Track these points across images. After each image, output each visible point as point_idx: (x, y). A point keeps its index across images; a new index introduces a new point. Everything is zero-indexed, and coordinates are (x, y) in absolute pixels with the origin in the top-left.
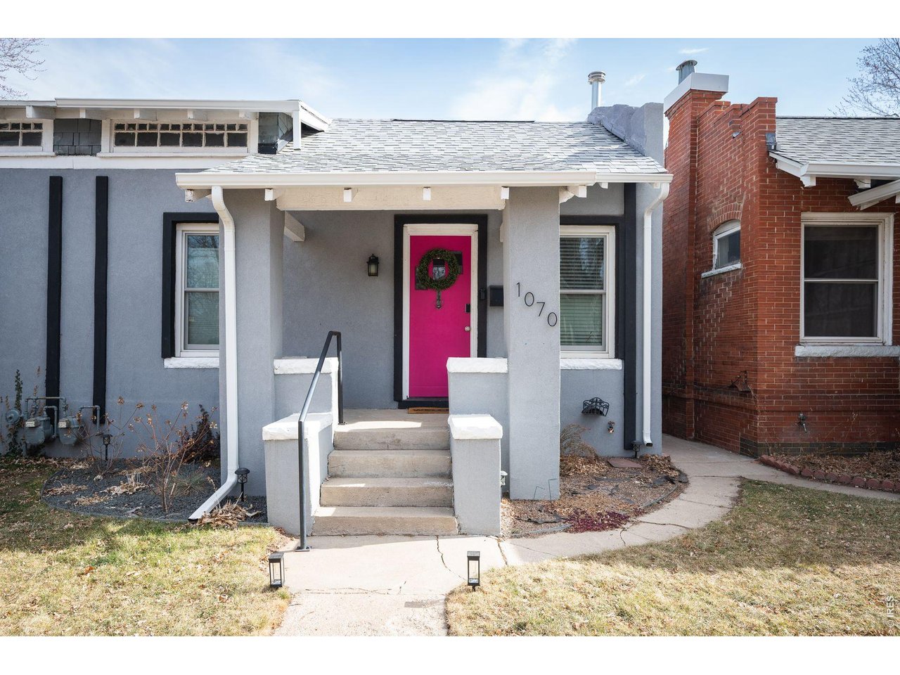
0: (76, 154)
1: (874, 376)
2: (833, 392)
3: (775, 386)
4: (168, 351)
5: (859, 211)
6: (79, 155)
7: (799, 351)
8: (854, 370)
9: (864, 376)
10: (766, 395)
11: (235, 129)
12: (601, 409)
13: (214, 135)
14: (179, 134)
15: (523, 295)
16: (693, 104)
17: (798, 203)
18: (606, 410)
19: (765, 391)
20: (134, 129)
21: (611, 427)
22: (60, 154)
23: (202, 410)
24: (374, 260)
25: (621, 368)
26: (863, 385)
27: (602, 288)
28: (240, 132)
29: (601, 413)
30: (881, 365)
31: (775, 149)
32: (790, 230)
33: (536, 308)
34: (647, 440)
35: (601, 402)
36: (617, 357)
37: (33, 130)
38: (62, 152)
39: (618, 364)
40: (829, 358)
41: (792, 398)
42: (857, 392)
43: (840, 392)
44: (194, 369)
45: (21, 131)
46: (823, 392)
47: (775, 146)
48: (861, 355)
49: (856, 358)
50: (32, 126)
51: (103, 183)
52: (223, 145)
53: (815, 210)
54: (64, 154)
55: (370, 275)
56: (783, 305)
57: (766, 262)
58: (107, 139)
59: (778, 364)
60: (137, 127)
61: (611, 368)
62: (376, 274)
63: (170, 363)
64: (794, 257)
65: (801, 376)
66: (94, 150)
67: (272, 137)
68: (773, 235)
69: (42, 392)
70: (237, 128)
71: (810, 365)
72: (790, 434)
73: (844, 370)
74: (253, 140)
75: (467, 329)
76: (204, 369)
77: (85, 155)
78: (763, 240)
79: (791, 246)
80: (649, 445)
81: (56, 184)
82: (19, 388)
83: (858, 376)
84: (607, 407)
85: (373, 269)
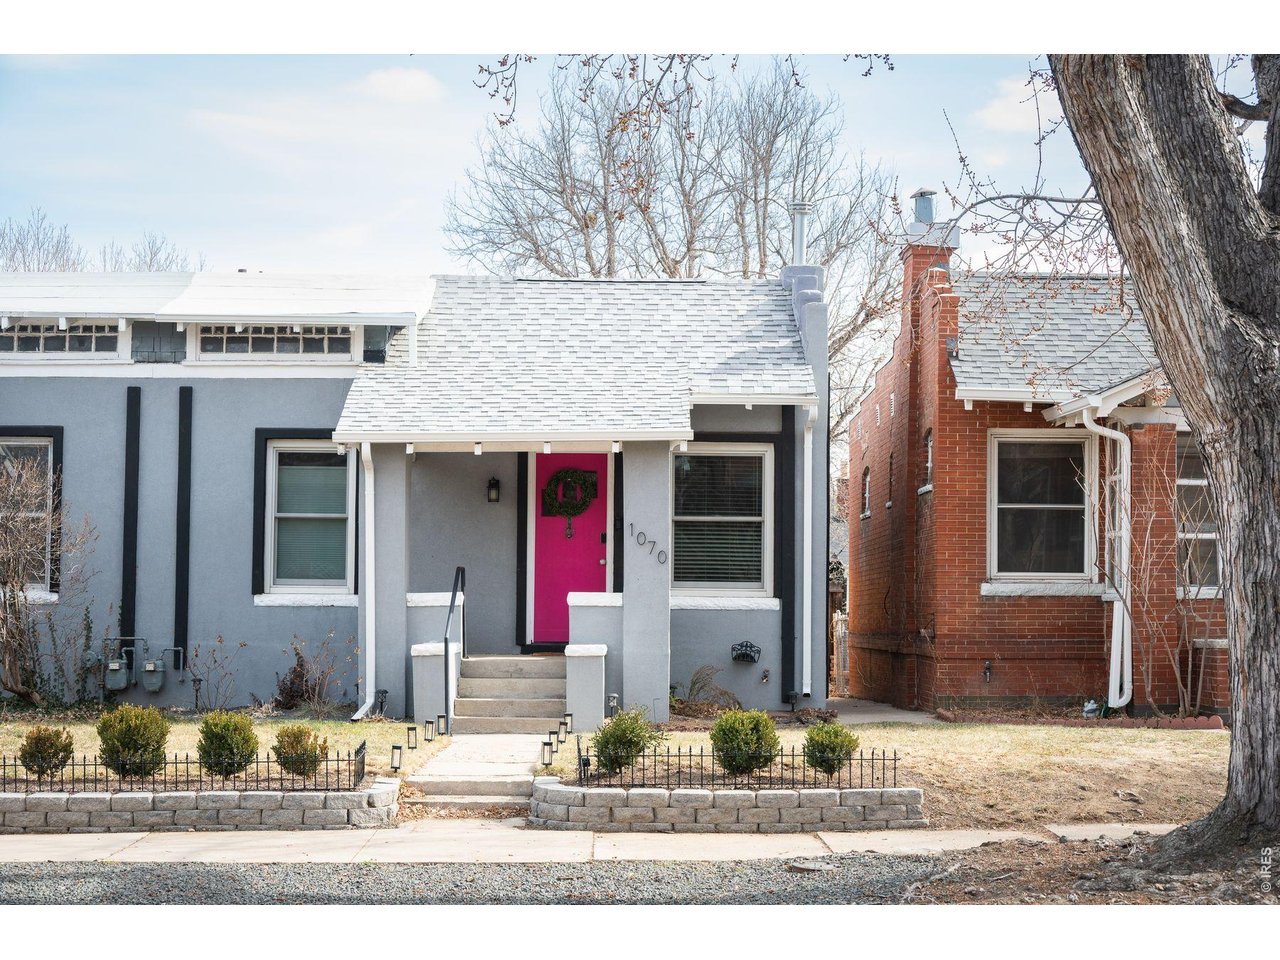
0: (156, 362)
1: (1076, 618)
2: (1025, 637)
3: (957, 630)
4: (258, 588)
5: (1054, 427)
6: (160, 362)
7: (986, 589)
8: (1050, 612)
9: (1062, 618)
10: (946, 641)
11: (336, 333)
12: (752, 654)
13: (314, 339)
14: (273, 339)
15: (636, 534)
16: (915, 263)
17: (985, 418)
18: (757, 655)
19: (945, 636)
20: (222, 332)
21: (766, 677)
22: (140, 362)
23: (297, 654)
24: (494, 484)
25: (778, 608)
26: (1061, 629)
27: (760, 515)
28: (342, 336)
29: (752, 658)
30: (1082, 605)
31: (957, 357)
32: (975, 449)
33: (648, 547)
34: (807, 690)
35: (752, 646)
36: (775, 596)
37: (107, 333)
38: (141, 359)
39: (775, 604)
40: (1020, 597)
41: (976, 643)
42: (1054, 636)
43: (1033, 637)
44: (287, 607)
45: (94, 335)
46: (1013, 637)
47: (957, 353)
48: (1057, 594)
49: (1053, 597)
50: (107, 329)
51: (186, 395)
52: (323, 351)
53: (1002, 426)
54: (144, 362)
55: (490, 500)
56: (966, 536)
57: (947, 486)
58: (192, 346)
59: (961, 604)
60: (225, 330)
61: (768, 608)
62: (497, 500)
63: (260, 600)
64: (979, 480)
65: (989, 618)
66: (178, 356)
67: (379, 342)
68: (954, 455)
69: (115, 633)
70: (339, 331)
71: (998, 606)
73: (1039, 611)
74: (358, 347)
75: (602, 562)
76: (299, 608)
77: (167, 362)
78: (943, 461)
79: (975, 467)
80: (807, 695)
81: (134, 395)
82: (88, 628)
83: (1055, 618)
84: (759, 652)
85: (493, 495)
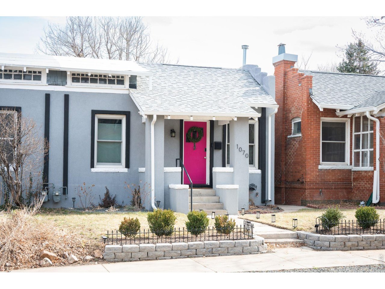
0: (56, 85)
1: (344, 176)
2: (331, 182)
3: (312, 180)
4: (92, 166)
5: (339, 117)
6: (57, 85)
7: (320, 167)
8: (337, 174)
9: (341, 176)
10: (309, 183)
11: (119, 78)
12: (254, 188)
13: (112, 79)
14: (97, 79)
15: (238, 148)
16: (285, 66)
17: (319, 114)
18: (256, 188)
19: (309, 181)
20: (79, 76)
21: (257, 195)
22: (50, 85)
23: (107, 189)
24: (172, 131)
25: (260, 173)
26: (340, 179)
27: (254, 143)
28: (121, 79)
30: (346, 172)
31: (312, 95)
32: (317, 123)
33: (242, 152)
34: (270, 199)
35: (254, 185)
36: (259, 169)
37: (37, 74)
38: (50, 84)
39: (259, 171)
40: (329, 169)
41: (318, 184)
42: (338, 182)
43: (333, 182)
44: (103, 172)
45: (33, 74)
46: (327, 182)
47: (312, 93)
48: (340, 169)
49: (338, 170)
50: (37, 72)
51: (67, 97)
52: (115, 84)
53: (325, 117)
54: (51, 85)
56: (315, 151)
57: (309, 135)
58: (69, 79)
59: (313, 172)
60: (81, 75)
61: (257, 173)
62: (175, 137)
63: (93, 170)
64: (318, 133)
65: (321, 176)
66: (64, 83)
67: (134, 82)
68: (311, 125)
69: (41, 181)
70: (120, 77)
71: (323, 172)
72: (317, 198)
73: (335, 174)
74: (127, 83)
75: (205, 158)
76: (107, 173)
77: (60, 85)
78: (308, 127)
79: (317, 129)
80: (270, 201)
81: (48, 97)
82: (31, 180)
83: (339, 176)
84: (256, 187)
85: (173, 135)
